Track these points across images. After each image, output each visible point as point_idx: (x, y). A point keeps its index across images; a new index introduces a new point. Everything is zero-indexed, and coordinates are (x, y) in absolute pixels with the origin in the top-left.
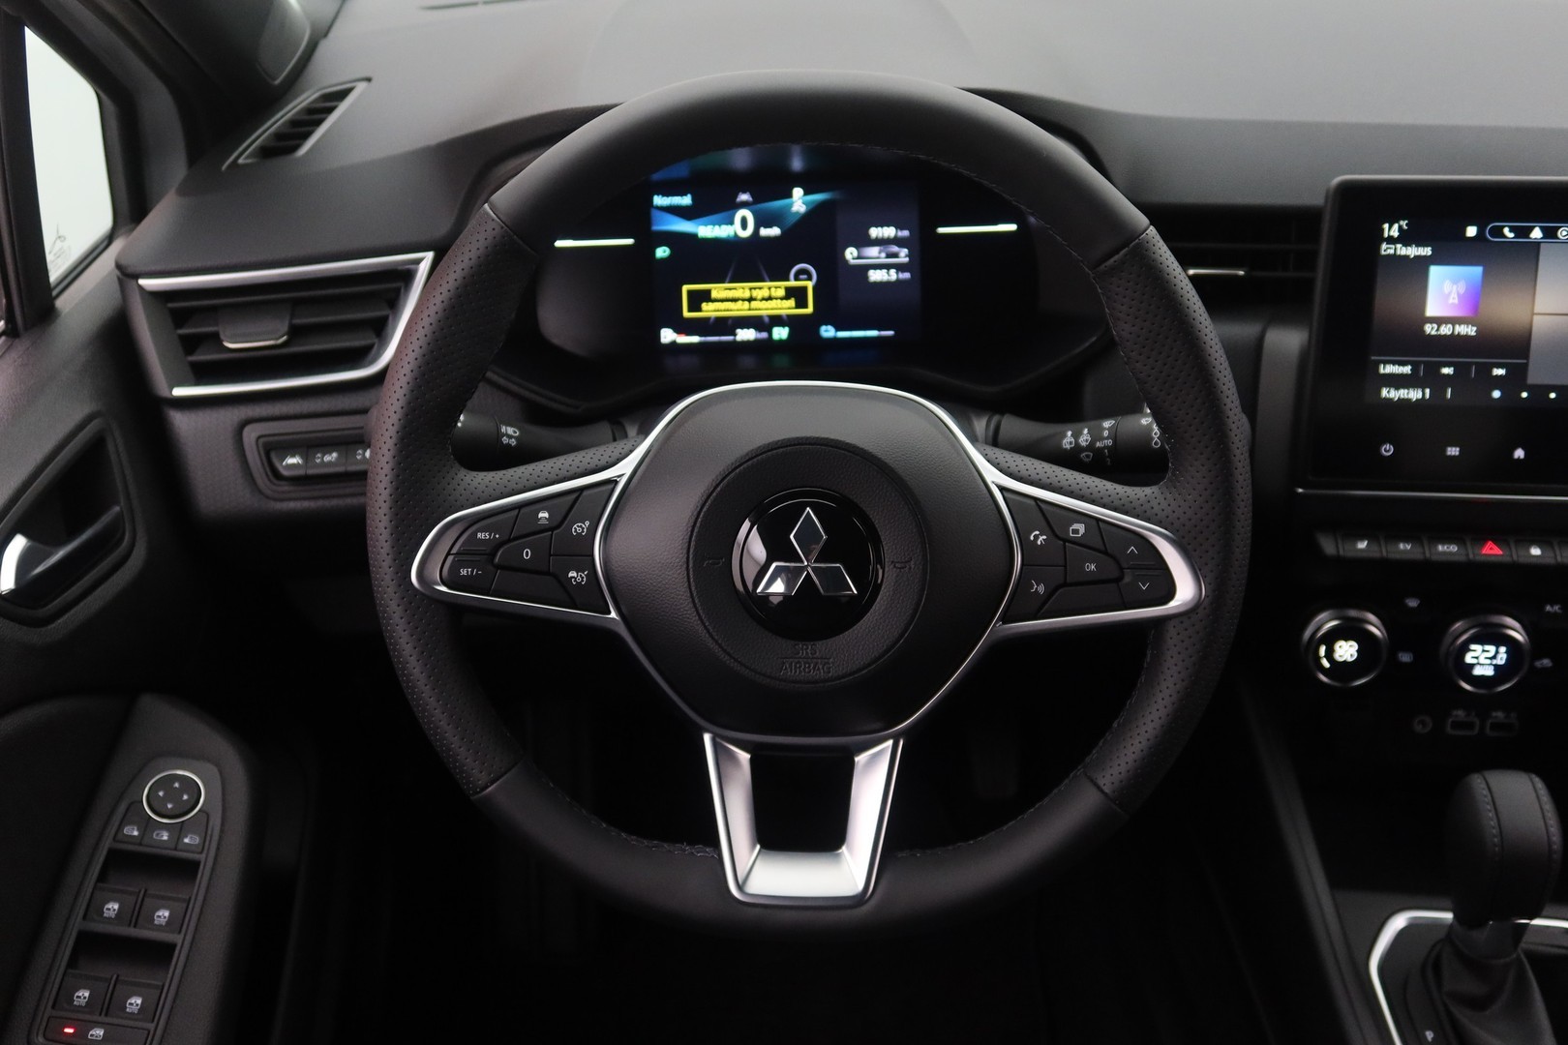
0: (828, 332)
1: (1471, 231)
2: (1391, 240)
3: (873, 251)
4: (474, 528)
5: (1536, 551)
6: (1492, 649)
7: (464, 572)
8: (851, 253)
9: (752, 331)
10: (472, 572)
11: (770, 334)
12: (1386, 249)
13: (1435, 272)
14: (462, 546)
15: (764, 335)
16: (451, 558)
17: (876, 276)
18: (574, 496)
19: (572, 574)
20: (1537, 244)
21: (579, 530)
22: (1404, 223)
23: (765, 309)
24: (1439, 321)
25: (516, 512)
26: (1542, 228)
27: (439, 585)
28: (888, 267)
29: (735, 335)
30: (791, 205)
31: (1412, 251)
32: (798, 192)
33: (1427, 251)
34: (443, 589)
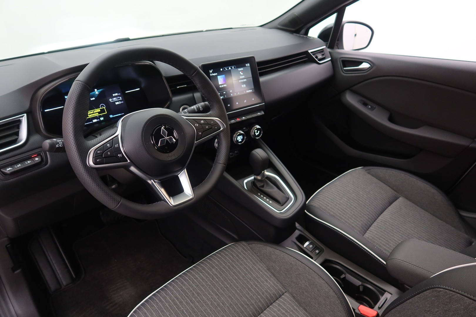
0: (111, 116)
1: (221, 70)
2: (211, 73)
3: (115, 99)
4: (96, 151)
5: (244, 118)
6: (240, 136)
8: (110, 100)
9: (96, 120)
10: (99, 160)
11: (100, 119)
12: (211, 75)
13: (218, 77)
14: (95, 155)
15: (99, 120)
17: (117, 103)
18: (112, 140)
19: (119, 155)
20: (230, 70)
21: (116, 146)
22: (212, 70)
23: (97, 115)
24: (221, 85)
25: (103, 146)
26: (230, 67)
28: (118, 101)
29: (93, 121)
30: (95, 93)
31: (215, 74)
32: (96, 90)
33: (216, 74)
34: (95, 165)
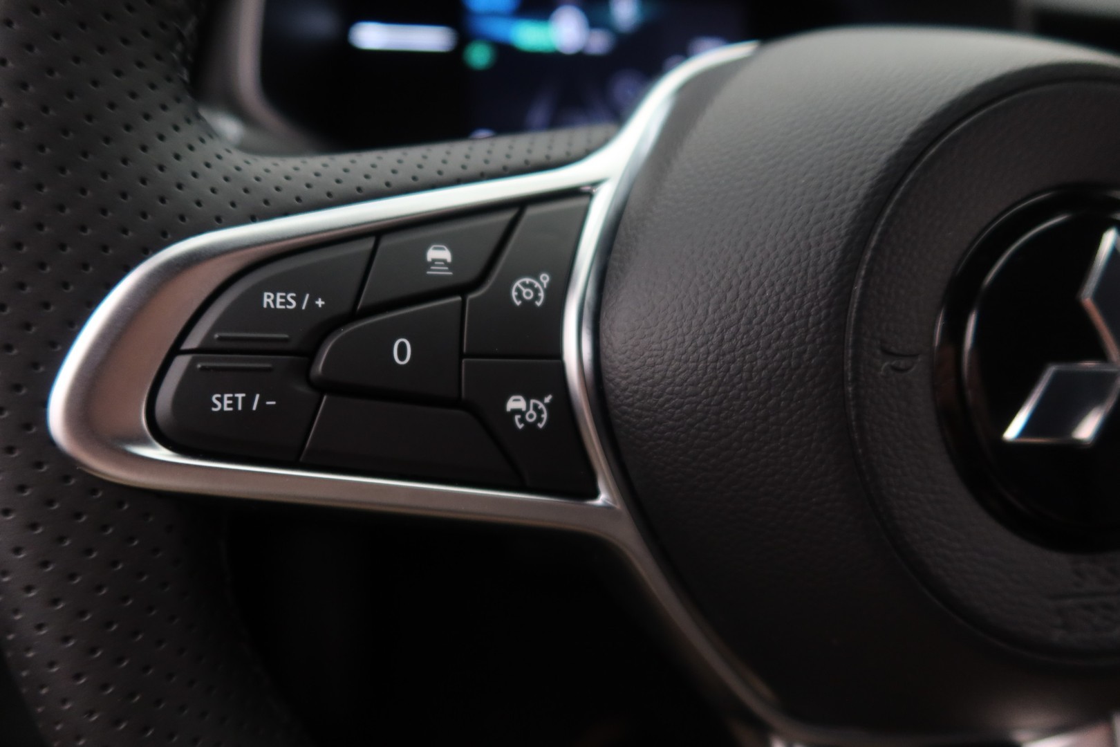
4: (252, 280)
7: (222, 403)
10: (248, 402)
14: (216, 327)
16: (181, 363)
18: (507, 216)
19: (515, 403)
21: (528, 295)
25: (368, 244)
27: (143, 441)
34: (161, 453)
